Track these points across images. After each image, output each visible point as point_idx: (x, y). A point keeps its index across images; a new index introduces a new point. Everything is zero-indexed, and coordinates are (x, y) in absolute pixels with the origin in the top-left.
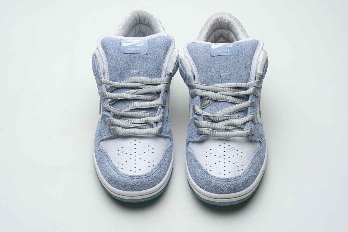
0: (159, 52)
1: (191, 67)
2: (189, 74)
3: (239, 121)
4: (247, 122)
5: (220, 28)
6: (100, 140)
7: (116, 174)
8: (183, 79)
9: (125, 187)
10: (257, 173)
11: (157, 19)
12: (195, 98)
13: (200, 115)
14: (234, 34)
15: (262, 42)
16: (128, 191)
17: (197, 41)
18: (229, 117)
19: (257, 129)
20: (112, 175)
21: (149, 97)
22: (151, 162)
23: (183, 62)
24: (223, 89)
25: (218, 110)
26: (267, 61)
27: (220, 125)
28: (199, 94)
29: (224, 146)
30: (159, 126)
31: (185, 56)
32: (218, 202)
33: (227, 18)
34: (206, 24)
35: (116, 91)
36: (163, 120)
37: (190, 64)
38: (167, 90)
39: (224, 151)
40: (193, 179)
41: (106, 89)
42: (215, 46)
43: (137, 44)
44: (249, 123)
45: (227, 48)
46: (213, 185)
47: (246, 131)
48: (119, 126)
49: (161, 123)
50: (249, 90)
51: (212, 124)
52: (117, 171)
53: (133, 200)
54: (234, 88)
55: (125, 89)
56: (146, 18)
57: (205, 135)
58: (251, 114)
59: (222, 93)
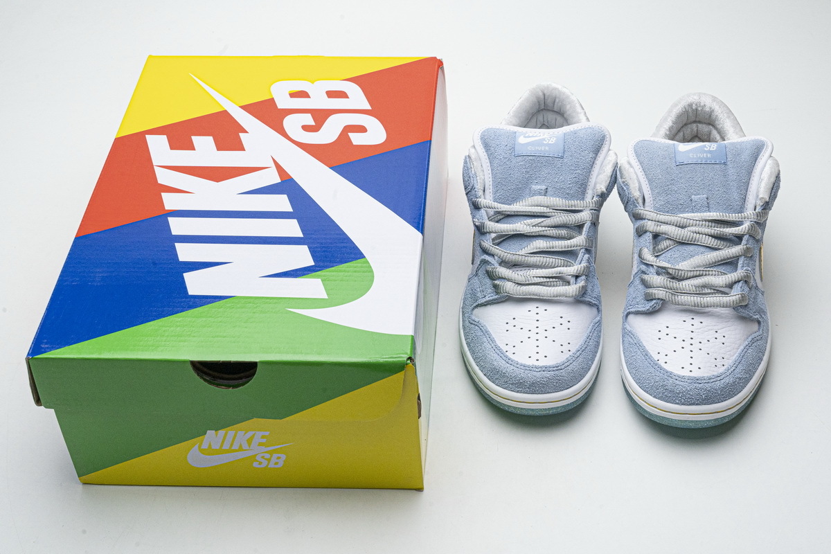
0: (583, 154)
1: (639, 183)
2: (635, 194)
3: (720, 280)
4: (735, 282)
5: (695, 122)
6: (475, 305)
7: (504, 362)
8: (623, 204)
9: (520, 385)
10: (750, 373)
11: (576, 101)
12: (644, 236)
13: (652, 265)
14: (719, 132)
15: (770, 145)
16: (524, 393)
17: (652, 139)
18: (704, 273)
19: (754, 298)
20: (495, 363)
21: (563, 232)
22: (565, 344)
23: (624, 173)
24: (695, 222)
25: (684, 259)
26: (778, 177)
27: (686, 284)
28: (651, 229)
29: (693, 322)
30: (581, 283)
31: (629, 163)
32: (676, 420)
33: (708, 103)
34: (670, 111)
35: (505, 220)
36: (587, 273)
37: (637, 176)
38: (595, 224)
39: (692, 332)
40: (633, 378)
41: (488, 216)
42: (684, 147)
43: (544, 139)
44: (740, 284)
45: (706, 152)
46: (669, 387)
47: (734, 298)
48: (509, 280)
49: (583, 277)
50: (741, 227)
51: (671, 283)
52: (504, 358)
53: (532, 410)
54: (715, 223)
55: (522, 218)
56: (557, 100)
57: (659, 301)
58: (745, 269)
59: (694, 229)
